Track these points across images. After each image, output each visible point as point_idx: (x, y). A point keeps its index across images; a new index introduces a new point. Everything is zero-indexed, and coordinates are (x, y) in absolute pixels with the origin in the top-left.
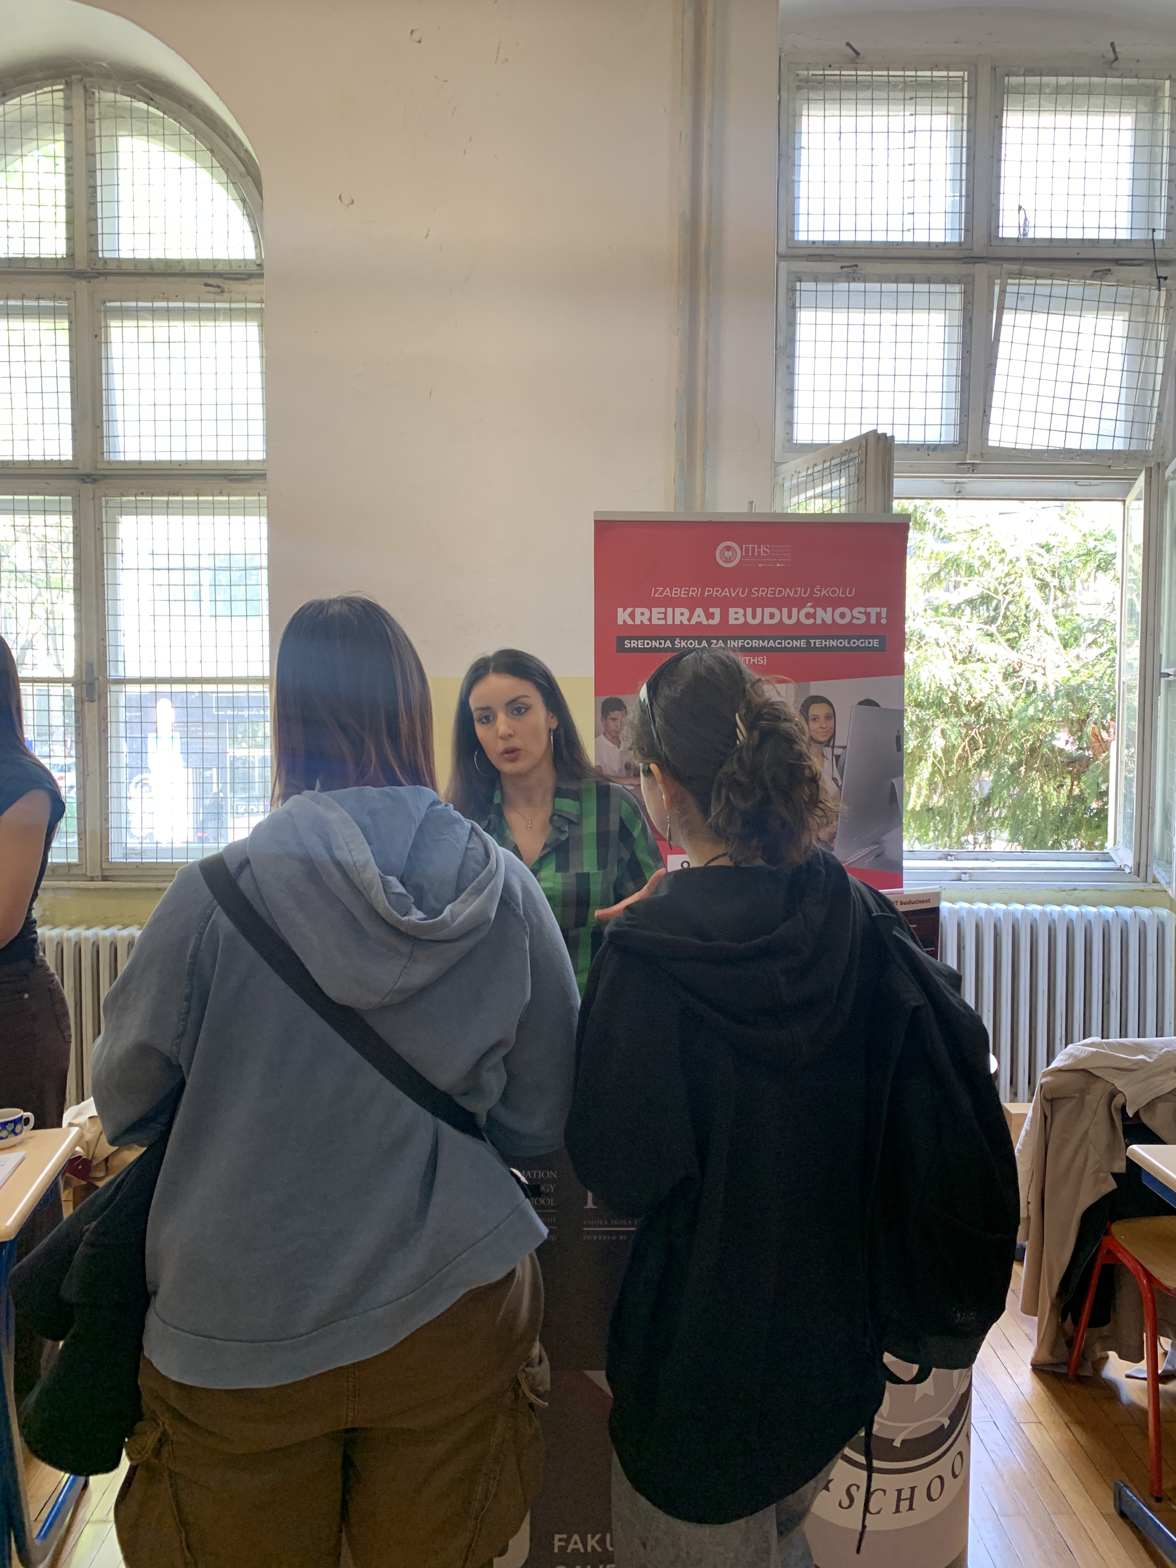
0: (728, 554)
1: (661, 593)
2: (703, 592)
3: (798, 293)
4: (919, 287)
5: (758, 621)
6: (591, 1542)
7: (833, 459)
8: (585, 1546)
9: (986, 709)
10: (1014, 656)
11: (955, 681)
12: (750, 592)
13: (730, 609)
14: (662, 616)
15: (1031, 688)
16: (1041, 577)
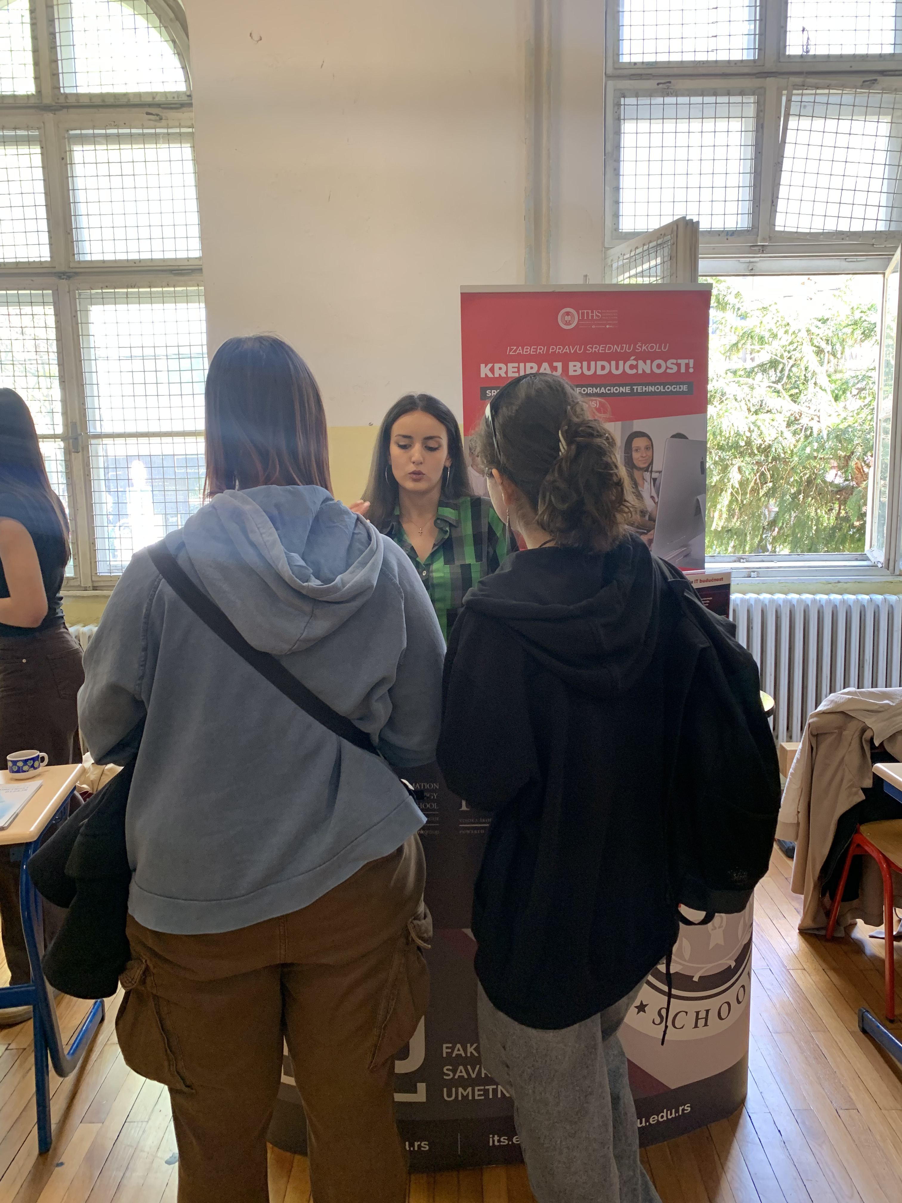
0: (568, 318)
1: (515, 351)
2: (548, 350)
3: (622, 107)
4: (720, 99)
5: (591, 372)
6: (470, 1049)
7: (650, 242)
8: (466, 1052)
9: (773, 449)
10: (795, 408)
11: (750, 428)
12: (585, 349)
13: (570, 363)
14: (516, 370)
15: (808, 433)
16: (817, 344)
